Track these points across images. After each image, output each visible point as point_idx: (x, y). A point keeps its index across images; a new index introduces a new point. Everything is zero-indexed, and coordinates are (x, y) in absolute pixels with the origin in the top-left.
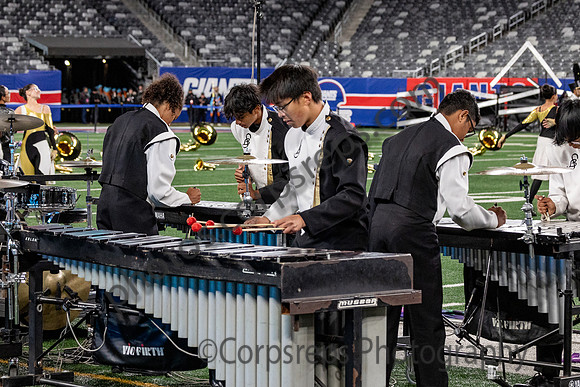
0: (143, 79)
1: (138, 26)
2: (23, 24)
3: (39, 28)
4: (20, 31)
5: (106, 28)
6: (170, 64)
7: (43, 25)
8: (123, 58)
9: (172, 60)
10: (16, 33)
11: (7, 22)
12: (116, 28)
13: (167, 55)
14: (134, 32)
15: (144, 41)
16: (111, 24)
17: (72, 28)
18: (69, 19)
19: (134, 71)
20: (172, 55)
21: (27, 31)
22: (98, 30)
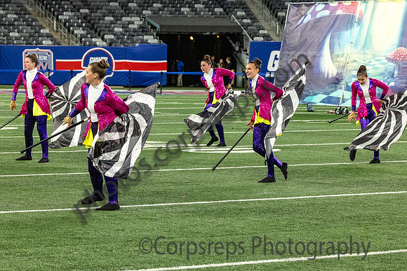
0: (240, 51)
1: (243, 8)
2: (148, 7)
3: (160, 10)
4: (144, 12)
5: (216, 10)
6: (261, 39)
7: (164, 7)
8: (228, 34)
9: (264, 36)
10: (139, 14)
11: (135, 5)
12: (225, 10)
13: (261, 32)
14: (239, 13)
15: (245, 21)
16: (222, 7)
17: (188, 9)
18: (187, 3)
19: (234, 45)
20: (266, 32)
21: (150, 12)
22: (209, 11)
